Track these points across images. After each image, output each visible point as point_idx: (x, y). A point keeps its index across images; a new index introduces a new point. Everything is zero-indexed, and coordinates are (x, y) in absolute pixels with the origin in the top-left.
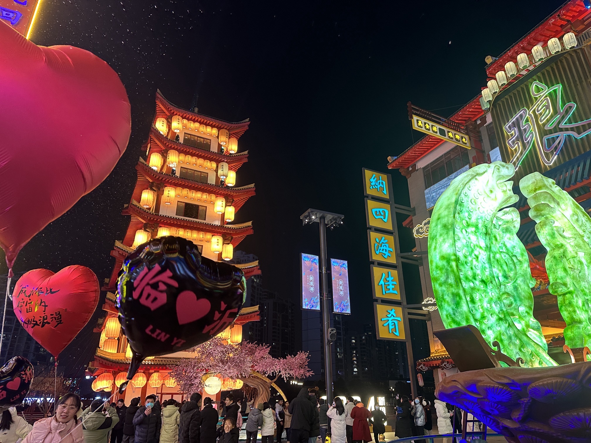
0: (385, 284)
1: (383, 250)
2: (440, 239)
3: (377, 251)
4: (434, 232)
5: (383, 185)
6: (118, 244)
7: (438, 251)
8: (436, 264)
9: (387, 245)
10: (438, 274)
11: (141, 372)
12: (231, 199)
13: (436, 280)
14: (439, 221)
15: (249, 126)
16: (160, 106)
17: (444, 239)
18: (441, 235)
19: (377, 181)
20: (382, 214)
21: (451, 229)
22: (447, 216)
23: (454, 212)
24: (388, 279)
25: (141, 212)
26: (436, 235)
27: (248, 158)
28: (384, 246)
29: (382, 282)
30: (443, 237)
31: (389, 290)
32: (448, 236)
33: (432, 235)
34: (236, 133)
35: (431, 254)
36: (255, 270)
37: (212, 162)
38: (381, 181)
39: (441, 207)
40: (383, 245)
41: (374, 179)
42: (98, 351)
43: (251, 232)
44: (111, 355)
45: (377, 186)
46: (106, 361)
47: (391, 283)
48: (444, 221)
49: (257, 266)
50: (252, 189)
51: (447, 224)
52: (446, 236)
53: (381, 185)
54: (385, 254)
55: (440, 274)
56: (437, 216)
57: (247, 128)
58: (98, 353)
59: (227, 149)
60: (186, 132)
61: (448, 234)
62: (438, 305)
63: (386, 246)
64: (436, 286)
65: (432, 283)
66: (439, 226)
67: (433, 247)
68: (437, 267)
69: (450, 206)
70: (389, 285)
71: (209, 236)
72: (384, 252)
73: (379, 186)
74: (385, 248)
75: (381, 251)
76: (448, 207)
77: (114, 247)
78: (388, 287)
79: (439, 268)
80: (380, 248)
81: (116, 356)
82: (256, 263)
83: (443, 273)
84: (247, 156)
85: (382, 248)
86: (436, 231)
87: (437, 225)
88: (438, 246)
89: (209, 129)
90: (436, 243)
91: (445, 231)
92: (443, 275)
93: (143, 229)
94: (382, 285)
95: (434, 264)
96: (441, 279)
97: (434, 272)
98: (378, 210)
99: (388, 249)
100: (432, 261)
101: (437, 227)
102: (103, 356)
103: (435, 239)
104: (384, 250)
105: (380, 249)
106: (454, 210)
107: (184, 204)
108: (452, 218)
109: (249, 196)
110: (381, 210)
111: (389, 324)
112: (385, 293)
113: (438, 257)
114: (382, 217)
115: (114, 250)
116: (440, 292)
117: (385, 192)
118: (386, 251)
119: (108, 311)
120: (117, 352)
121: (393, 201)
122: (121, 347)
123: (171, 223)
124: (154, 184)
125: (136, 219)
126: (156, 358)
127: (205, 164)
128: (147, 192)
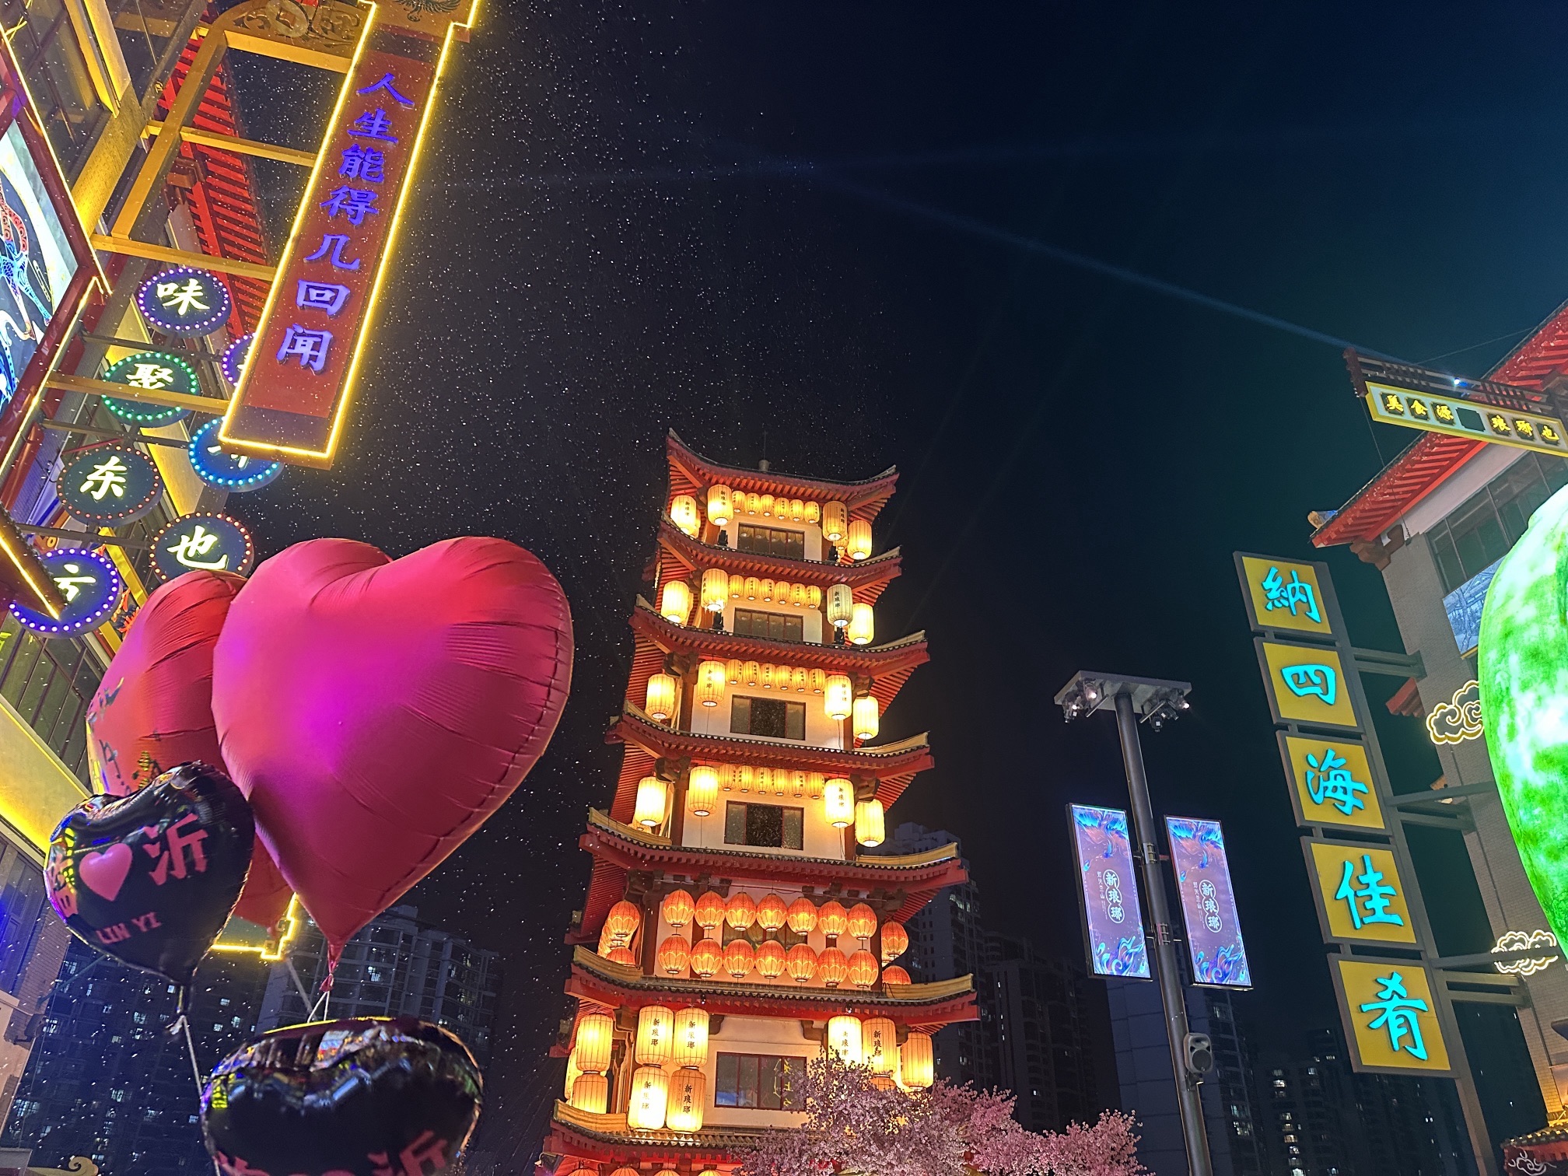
0: (1356, 895)
1: (1335, 789)
2: (1523, 701)
3: (1316, 794)
4: (1498, 678)
5: (1306, 595)
6: (596, 817)
7: (1522, 738)
8: (1526, 784)
9: (1347, 774)
10: (1536, 817)
12: (867, 679)
13: (1533, 838)
14: (1510, 640)
15: (897, 484)
16: (677, 465)
17: (1540, 698)
18: (1525, 686)
19: (1284, 586)
20: (1317, 680)
21: (1559, 663)
22: (1538, 620)
23: (1560, 603)
24: (1364, 879)
25: (650, 732)
26: (1507, 689)
27: (900, 565)
28: (1335, 778)
29: (1346, 890)
30: (1536, 690)
31: (1374, 914)
32: (1552, 687)
33: (1494, 689)
35: (1501, 754)
36: (949, 873)
37: (811, 587)
38: (1297, 585)
39: (1509, 597)
40: (1333, 773)
41: (1274, 580)
42: (560, 1109)
43: (928, 763)
44: (591, 1120)
45: (1287, 599)
46: (576, 1137)
47: (1375, 891)
48: (1531, 637)
49: (953, 858)
50: (918, 646)
51: (1542, 648)
52: (1544, 688)
53: (1299, 596)
54: (1344, 803)
55: (1544, 818)
56: (1500, 627)
57: (892, 490)
58: (559, 1114)
59: (846, 551)
60: (743, 522)
61: (1553, 679)
62: (1556, 927)
63: (1342, 776)
64: (1536, 862)
65: (1521, 853)
66: (1514, 659)
67: (1503, 730)
68: (1529, 795)
69: (1540, 589)
70: (1370, 897)
71: (815, 782)
72: (1340, 795)
73: (1292, 600)
74: (1340, 782)
75: (1329, 793)
76: (1535, 592)
77: (588, 825)
78: (1369, 905)
79: (1538, 798)
80: (1323, 784)
81: (604, 1122)
82: (950, 851)
83: (1557, 813)
84: (898, 560)
85: (1331, 784)
86: (1506, 676)
87: (1504, 655)
88: (1520, 722)
89: (797, 507)
90: (1512, 716)
91: (1538, 671)
92: (1557, 819)
93: (655, 774)
94: (1347, 897)
95: (1517, 787)
96: (1552, 834)
97: (1522, 812)
98: (1300, 669)
99: (1350, 785)
100: (1507, 777)
101: (1506, 662)
102: (569, 1119)
103: (1506, 700)
104: (1340, 790)
105: (1326, 788)
106: (1559, 599)
107: (748, 702)
108: (1558, 625)
109: (911, 665)
110: (1311, 670)
111: (1387, 1021)
112: (1362, 920)
113: (1527, 760)
115: (587, 832)
116: (1556, 880)
117: (1315, 615)
118: (1345, 792)
119: (580, 997)
120: (609, 1111)
121: (1344, 641)
122: (617, 1098)
123: (719, 754)
124: (675, 657)
125: (637, 751)
126: (703, 1127)
127: (794, 594)
128: (660, 680)
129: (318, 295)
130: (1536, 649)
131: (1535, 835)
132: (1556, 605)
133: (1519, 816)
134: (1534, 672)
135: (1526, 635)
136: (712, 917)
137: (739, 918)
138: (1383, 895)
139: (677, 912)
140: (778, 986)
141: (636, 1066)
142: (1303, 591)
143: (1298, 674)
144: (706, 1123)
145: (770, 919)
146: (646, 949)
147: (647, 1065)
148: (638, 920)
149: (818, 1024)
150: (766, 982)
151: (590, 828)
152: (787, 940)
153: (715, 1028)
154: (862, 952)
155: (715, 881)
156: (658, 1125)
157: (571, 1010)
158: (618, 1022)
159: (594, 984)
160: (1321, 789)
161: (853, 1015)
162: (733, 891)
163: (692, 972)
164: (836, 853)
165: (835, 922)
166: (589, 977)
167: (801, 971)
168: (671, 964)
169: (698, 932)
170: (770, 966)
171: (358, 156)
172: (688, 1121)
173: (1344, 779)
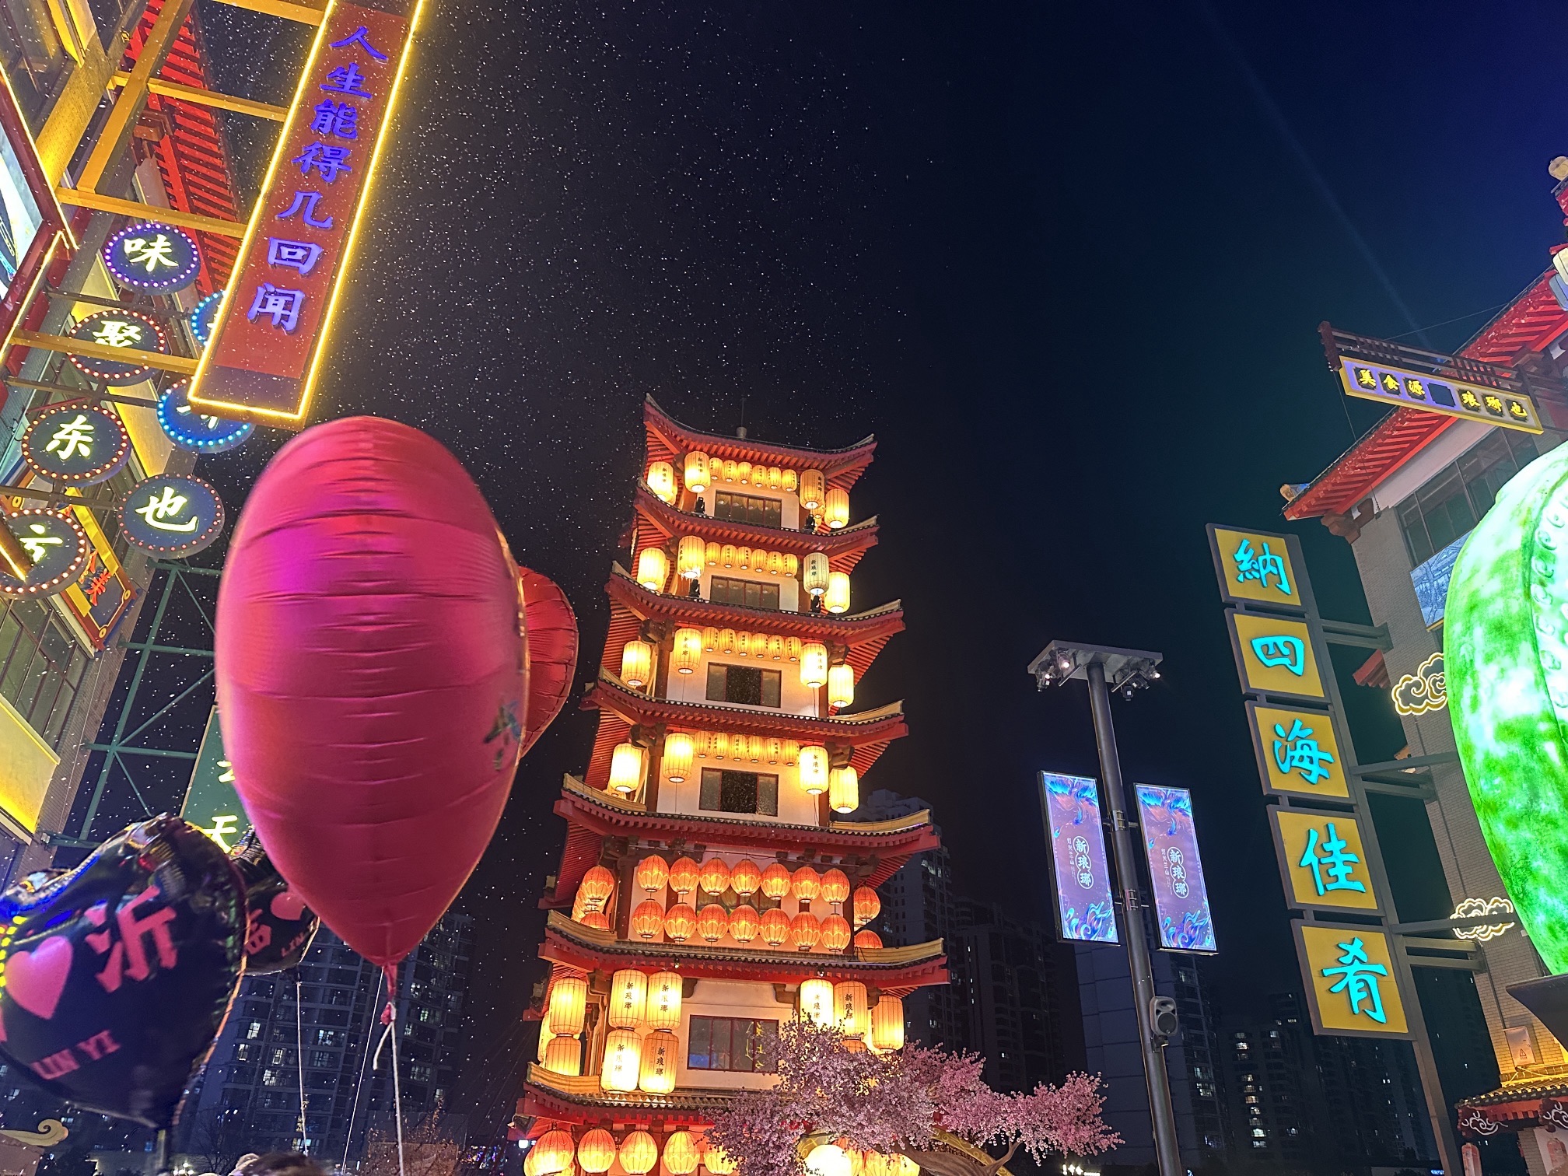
0: (1320, 862)
1: (1302, 758)
2: (1487, 673)
3: (1283, 763)
4: (1463, 651)
5: (1277, 567)
6: (571, 783)
7: (1485, 710)
8: (1487, 755)
9: (1313, 744)
10: (1497, 787)
11: (641, 1130)
12: (842, 647)
13: (1493, 808)
14: (1475, 614)
15: (875, 453)
16: (655, 433)
17: (1502, 670)
18: (1489, 659)
20: (1286, 651)
21: (1522, 636)
22: (1503, 594)
23: (1524, 578)
24: (1328, 847)
25: (624, 699)
26: (1471, 661)
27: (877, 534)
28: (1302, 748)
29: (1310, 858)
30: (1499, 663)
31: (1337, 880)
32: (1515, 659)
33: (1459, 661)
34: (842, 475)
35: (1464, 725)
36: (921, 838)
37: (788, 556)
38: (1268, 557)
39: (1475, 571)
40: (1299, 743)
42: (533, 1071)
43: (902, 731)
44: (564, 1082)
45: (1258, 571)
46: (549, 1099)
47: (1339, 858)
48: (1495, 610)
49: (926, 825)
50: (894, 615)
51: (1506, 622)
52: (1507, 661)
53: (1270, 568)
54: (1310, 772)
55: (1505, 788)
56: (1465, 600)
57: (869, 459)
58: (532, 1076)
59: (823, 520)
60: (721, 489)
61: (1515, 652)
62: (1513, 894)
63: (1308, 745)
64: (1496, 831)
65: (1481, 822)
66: (1479, 632)
67: (1466, 702)
68: (1491, 765)
69: (1505, 564)
70: (1334, 864)
71: (790, 749)
72: (1306, 764)
73: (1263, 572)
74: (1306, 752)
75: (1295, 763)
76: (1500, 567)
77: (563, 792)
78: (1332, 872)
79: (1498, 768)
80: (1290, 753)
81: (577, 1084)
82: (923, 817)
83: (1516, 782)
84: (875, 529)
85: (1297, 753)
86: (1470, 648)
87: (1469, 628)
88: (1483, 694)
89: (775, 475)
90: (1476, 688)
91: (1502, 644)
92: (1517, 789)
93: (630, 740)
94: (1311, 865)
95: (1479, 757)
96: (1511, 803)
97: (1482, 782)
98: (1270, 641)
99: (1317, 755)
100: (1468, 748)
101: (1471, 634)
102: (546, 1083)
103: (1469, 672)
104: (1307, 760)
105: (1293, 758)
106: (1524, 573)
107: (725, 668)
108: (1522, 599)
109: (886, 634)
110: (1280, 641)
112: (1325, 886)
113: (1489, 731)
114: (1286, 661)
115: (562, 798)
116: (1514, 848)
117: (1285, 587)
118: (1311, 762)
119: (554, 961)
120: (582, 1073)
121: (1313, 612)
122: (590, 1060)
123: (695, 721)
124: (652, 625)
125: (613, 717)
126: (676, 1089)
127: (770, 562)
128: (636, 647)
129: (290, 253)
130: (1500, 623)
131: (1495, 804)
132: (1520, 579)
133: (1480, 785)
134: (1498, 645)
135: (1491, 609)
136: (686, 882)
137: (713, 883)
138: (1346, 863)
139: (651, 877)
140: (751, 950)
141: (610, 1029)
142: (1274, 563)
143: (1267, 645)
144: (678, 1085)
145: (744, 884)
146: (620, 914)
147: (620, 1028)
148: (612, 885)
149: (790, 987)
150: (740, 946)
151: (565, 794)
152: (761, 905)
153: (688, 991)
154: (835, 916)
155: (690, 847)
156: (631, 1088)
157: (544, 974)
158: (592, 985)
159: (568, 948)
160: (1288, 759)
161: (825, 978)
162: (708, 856)
163: (666, 937)
164: (810, 818)
165: (808, 887)
166: (563, 941)
167: (774, 935)
168: (645, 928)
169: (672, 897)
170: (743, 931)
171: (331, 112)
172: (661, 1083)
173: (1310, 749)
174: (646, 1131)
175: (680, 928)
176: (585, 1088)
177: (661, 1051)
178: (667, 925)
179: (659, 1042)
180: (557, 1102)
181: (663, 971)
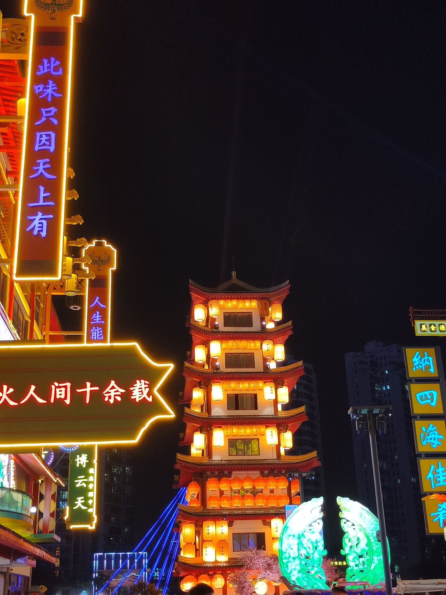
1: (431, 439)
3: (423, 441)
5: (429, 362)
6: (179, 456)
9: (436, 433)
11: (218, 574)
16: (194, 295)
19: (421, 359)
20: (429, 397)
24: (437, 471)
27: (292, 329)
28: (432, 435)
29: (430, 475)
31: (440, 482)
34: (278, 298)
36: (314, 463)
38: (426, 358)
40: (430, 433)
41: (417, 357)
43: (306, 419)
44: (190, 560)
45: (422, 365)
46: (186, 566)
47: (441, 474)
49: (315, 457)
50: (301, 368)
53: (427, 363)
54: (434, 444)
57: (288, 293)
58: (179, 559)
63: (434, 433)
70: (439, 477)
71: (262, 429)
72: (432, 441)
73: (423, 365)
74: (433, 436)
75: (429, 441)
77: (176, 460)
78: (438, 480)
80: (427, 437)
81: (195, 560)
82: (314, 454)
84: (292, 327)
85: (429, 437)
89: (247, 304)
94: (430, 478)
98: (423, 394)
99: (437, 436)
102: (184, 561)
104: (433, 439)
105: (427, 439)
107: (234, 395)
109: (298, 376)
110: (427, 393)
111: (439, 518)
112: (435, 485)
115: (176, 463)
117: (432, 370)
118: (435, 440)
120: (196, 556)
121: (442, 380)
122: (198, 552)
123: (222, 422)
124: (202, 383)
126: (229, 559)
127: (249, 345)
128: (197, 391)
136: (224, 487)
137: (236, 487)
138: (443, 476)
139: (212, 487)
140: (253, 509)
141: (204, 541)
142: (428, 360)
144: (230, 557)
145: (248, 486)
146: (203, 498)
147: (207, 541)
148: (199, 488)
149: (268, 520)
150: (248, 507)
152: (255, 493)
153: (230, 525)
154: (283, 494)
155: (226, 472)
156: (214, 560)
158: (196, 526)
159: (186, 516)
161: (279, 518)
162: (233, 476)
164: (271, 456)
165: (272, 485)
166: (184, 514)
167: (260, 503)
168: (212, 505)
169: (222, 492)
170: (249, 503)
171: (95, 331)
172: (223, 559)
173: (435, 435)
174: (220, 574)
175: (225, 504)
176: (197, 561)
177: (222, 548)
178: (220, 503)
179: (221, 544)
180: (189, 567)
181: (221, 520)
